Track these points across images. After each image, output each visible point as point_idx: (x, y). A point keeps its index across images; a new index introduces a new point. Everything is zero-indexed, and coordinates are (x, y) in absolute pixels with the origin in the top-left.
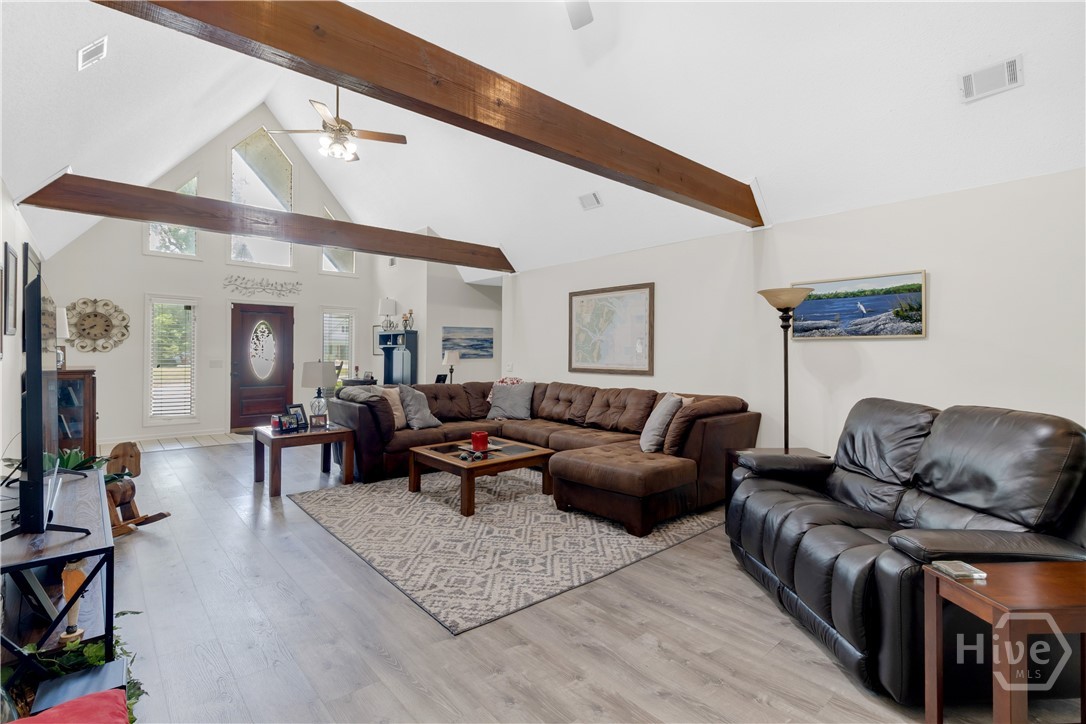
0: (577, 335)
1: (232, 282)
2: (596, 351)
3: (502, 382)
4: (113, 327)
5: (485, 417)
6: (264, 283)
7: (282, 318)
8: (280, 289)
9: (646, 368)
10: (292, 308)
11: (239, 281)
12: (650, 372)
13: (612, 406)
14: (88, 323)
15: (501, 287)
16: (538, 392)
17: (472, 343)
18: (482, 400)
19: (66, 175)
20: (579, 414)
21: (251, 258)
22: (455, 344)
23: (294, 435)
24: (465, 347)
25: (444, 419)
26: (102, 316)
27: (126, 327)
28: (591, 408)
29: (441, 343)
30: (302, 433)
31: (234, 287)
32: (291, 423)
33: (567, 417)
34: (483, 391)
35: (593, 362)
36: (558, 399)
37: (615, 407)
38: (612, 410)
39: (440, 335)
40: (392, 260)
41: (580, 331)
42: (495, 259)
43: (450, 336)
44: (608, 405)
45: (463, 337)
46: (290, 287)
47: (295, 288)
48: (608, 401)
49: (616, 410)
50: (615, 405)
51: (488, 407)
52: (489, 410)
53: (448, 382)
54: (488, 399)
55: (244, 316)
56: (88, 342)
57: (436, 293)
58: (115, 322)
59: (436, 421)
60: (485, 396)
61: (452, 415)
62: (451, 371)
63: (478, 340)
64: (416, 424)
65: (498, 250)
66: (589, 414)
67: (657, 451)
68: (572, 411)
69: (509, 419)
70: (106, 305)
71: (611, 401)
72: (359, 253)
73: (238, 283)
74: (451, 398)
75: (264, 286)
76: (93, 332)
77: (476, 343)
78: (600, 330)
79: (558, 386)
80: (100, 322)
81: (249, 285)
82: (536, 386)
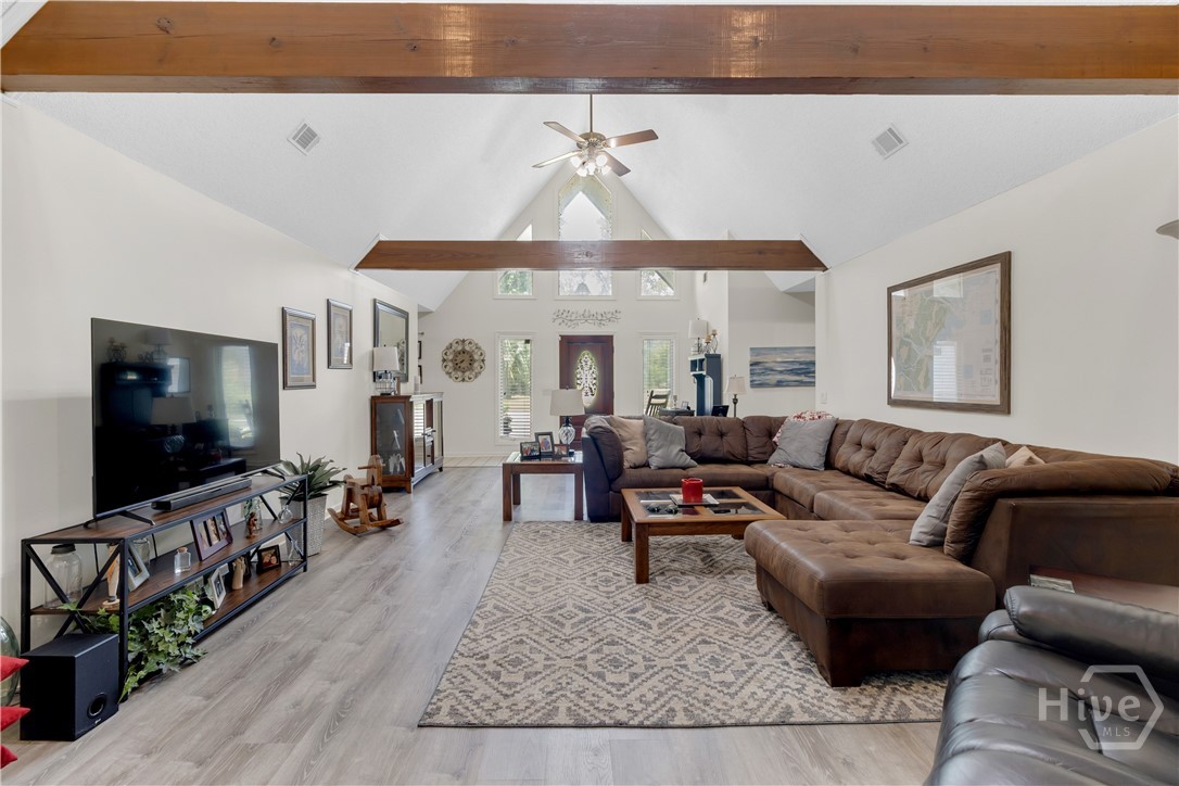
0: (898, 350)
1: (560, 316)
2: (923, 374)
3: (799, 417)
4: (475, 361)
5: (765, 462)
6: (587, 314)
7: (603, 347)
8: (601, 319)
9: (996, 400)
10: (612, 337)
11: (565, 314)
12: (1004, 407)
13: (925, 460)
14: (459, 359)
15: (814, 293)
16: (840, 431)
17: (791, 367)
18: (765, 439)
19: (380, 242)
20: (879, 469)
21: (588, 291)
22: (766, 369)
23: (536, 462)
24: (781, 372)
25: (702, 459)
26: (468, 352)
27: (483, 361)
28: (898, 462)
29: (749, 368)
30: (544, 462)
31: (560, 321)
32: (533, 451)
33: (864, 471)
34: (769, 428)
35: (919, 390)
36: (859, 444)
37: (930, 463)
38: (925, 466)
39: (747, 358)
40: (705, 275)
41: (902, 343)
42: (798, 256)
43: (759, 359)
44: (920, 459)
45: (779, 360)
46: (609, 316)
47: (613, 317)
48: (920, 452)
49: (930, 467)
50: (933, 458)
51: (774, 447)
52: (774, 451)
53: (730, 414)
54: (775, 439)
55: (570, 347)
56: (460, 374)
57: (738, 308)
58: (476, 357)
59: (688, 460)
60: (771, 435)
61: (719, 455)
62: (735, 401)
63: (801, 363)
64: (654, 462)
65: (800, 244)
66: (892, 470)
67: (931, 545)
68: (871, 464)
69: (795, 466)
70: (470, 343)
71: (924, 453)
72: (679, 272)
73: (564, 316)
74: (722, 435)
75: (586, 317)
76: (463, 365)
77: (797, 366)
78: (927, 339)
79: (866, 424)
80: (466, 357)
81: (573, 318)
82: (837, 424)
